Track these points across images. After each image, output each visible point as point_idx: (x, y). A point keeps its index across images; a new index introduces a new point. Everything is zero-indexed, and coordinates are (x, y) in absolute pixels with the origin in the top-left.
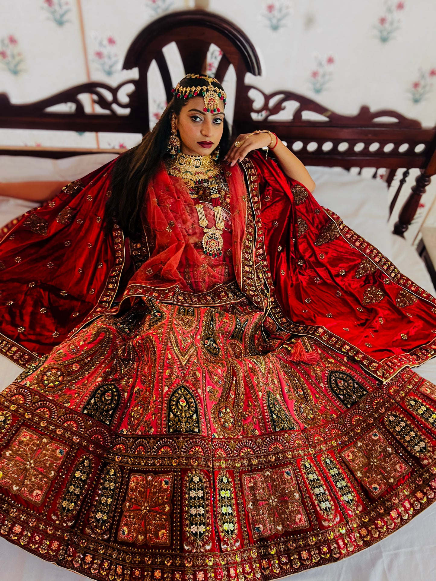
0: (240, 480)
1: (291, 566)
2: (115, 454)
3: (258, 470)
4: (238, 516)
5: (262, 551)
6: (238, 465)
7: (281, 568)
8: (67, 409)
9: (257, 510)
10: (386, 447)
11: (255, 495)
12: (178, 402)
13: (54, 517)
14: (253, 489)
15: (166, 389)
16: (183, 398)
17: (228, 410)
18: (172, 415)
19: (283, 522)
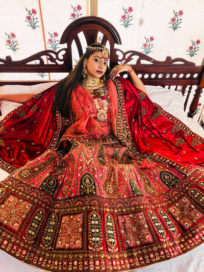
0: (117, 219)
1: (145, 262)
2: (55, 209)
3: (126, 214)
4: (117, 236)
5: (130, 254)
6: (116, 211)
7: (140, 263)
8: (32, 187)
9: (126, 234)
10: (190, 205)
11: (125, 226)
12: (85, 180)
13: (24, 238)
14: (124, 223)
15: (79, 175)
16: (87, 179)
17: (110, 186)
18: (82, 186)
19: (140, 239)
